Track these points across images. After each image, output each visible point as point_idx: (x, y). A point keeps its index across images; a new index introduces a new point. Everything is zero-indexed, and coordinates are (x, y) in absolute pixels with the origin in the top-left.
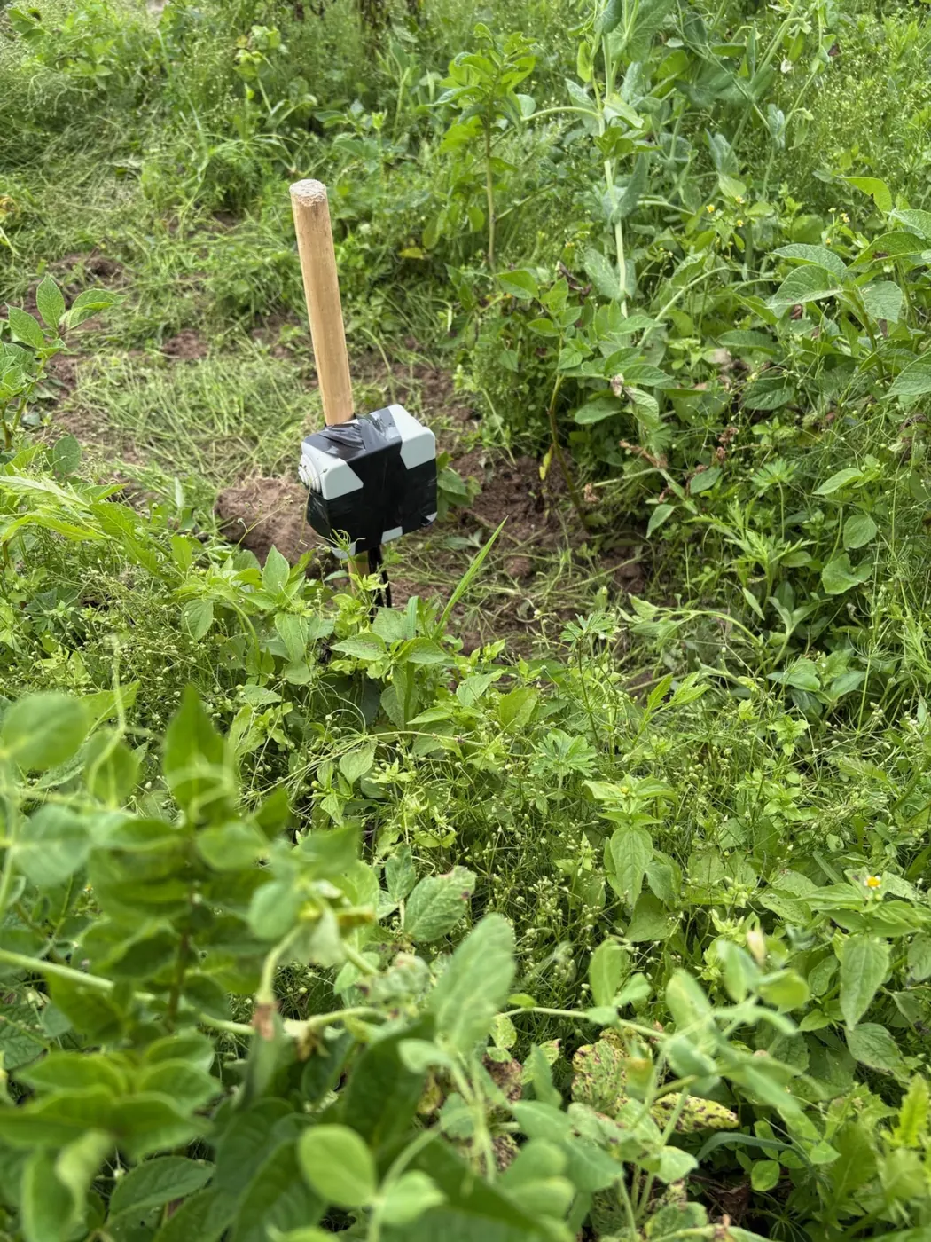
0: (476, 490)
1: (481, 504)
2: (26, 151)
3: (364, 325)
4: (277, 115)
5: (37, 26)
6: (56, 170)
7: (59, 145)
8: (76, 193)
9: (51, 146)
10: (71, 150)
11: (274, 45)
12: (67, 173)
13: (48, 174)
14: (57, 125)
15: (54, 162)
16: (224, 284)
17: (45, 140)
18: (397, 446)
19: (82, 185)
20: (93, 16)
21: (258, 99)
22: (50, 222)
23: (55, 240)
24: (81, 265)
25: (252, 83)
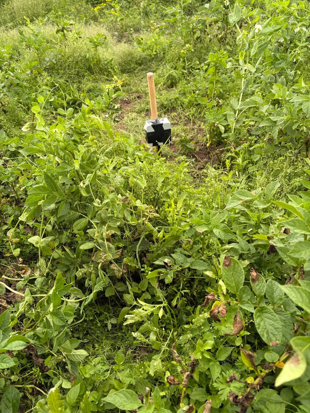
0: (197, 149)
1: (198, 153)
2: (132, 70)
3: (190, 114)
4: (188, 66)
5: (142, 41)
6: (137, 75)
7: (139, 69)
8: (140, 80)
9: (138, 69)
10: (142, 70)
11: (191, 49)
12: (139, 76)
13: (135, 75)
14: (140, 65)
15: (138, 73)
16: (161, 101)
17: (137, 67)
18: (162, 124)
19: (142, 78)
20: (156, 40)
21: (184, 61)
22: (132, 86)
23: (131, 89)
24: (135, 95)
25: (183, 58)
